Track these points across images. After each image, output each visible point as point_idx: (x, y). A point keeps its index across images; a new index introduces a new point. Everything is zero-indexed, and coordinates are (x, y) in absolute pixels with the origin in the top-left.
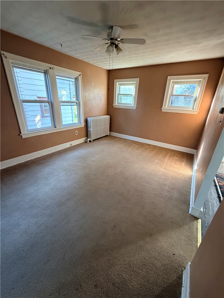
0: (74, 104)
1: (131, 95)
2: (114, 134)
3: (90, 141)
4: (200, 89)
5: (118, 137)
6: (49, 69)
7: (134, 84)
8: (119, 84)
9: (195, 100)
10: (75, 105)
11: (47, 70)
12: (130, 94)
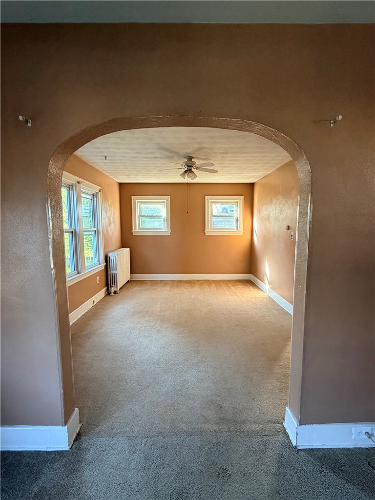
0: (90, 233)
1: (160, 217)
2: (139, 277)
3: (115, 292)
4: (239, 210)
5: (148, 280)
6: (77, 184)
7: (164, 202)
8: (139, 202)
9: (237, 220)
10: (92, 235)
11: (73, 184)
12: (158, 215)
